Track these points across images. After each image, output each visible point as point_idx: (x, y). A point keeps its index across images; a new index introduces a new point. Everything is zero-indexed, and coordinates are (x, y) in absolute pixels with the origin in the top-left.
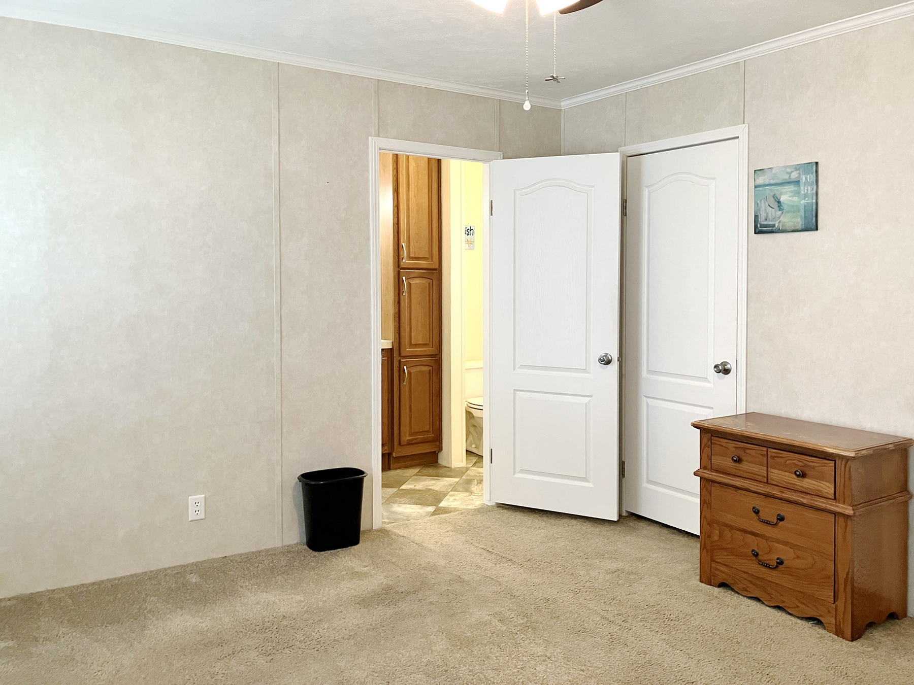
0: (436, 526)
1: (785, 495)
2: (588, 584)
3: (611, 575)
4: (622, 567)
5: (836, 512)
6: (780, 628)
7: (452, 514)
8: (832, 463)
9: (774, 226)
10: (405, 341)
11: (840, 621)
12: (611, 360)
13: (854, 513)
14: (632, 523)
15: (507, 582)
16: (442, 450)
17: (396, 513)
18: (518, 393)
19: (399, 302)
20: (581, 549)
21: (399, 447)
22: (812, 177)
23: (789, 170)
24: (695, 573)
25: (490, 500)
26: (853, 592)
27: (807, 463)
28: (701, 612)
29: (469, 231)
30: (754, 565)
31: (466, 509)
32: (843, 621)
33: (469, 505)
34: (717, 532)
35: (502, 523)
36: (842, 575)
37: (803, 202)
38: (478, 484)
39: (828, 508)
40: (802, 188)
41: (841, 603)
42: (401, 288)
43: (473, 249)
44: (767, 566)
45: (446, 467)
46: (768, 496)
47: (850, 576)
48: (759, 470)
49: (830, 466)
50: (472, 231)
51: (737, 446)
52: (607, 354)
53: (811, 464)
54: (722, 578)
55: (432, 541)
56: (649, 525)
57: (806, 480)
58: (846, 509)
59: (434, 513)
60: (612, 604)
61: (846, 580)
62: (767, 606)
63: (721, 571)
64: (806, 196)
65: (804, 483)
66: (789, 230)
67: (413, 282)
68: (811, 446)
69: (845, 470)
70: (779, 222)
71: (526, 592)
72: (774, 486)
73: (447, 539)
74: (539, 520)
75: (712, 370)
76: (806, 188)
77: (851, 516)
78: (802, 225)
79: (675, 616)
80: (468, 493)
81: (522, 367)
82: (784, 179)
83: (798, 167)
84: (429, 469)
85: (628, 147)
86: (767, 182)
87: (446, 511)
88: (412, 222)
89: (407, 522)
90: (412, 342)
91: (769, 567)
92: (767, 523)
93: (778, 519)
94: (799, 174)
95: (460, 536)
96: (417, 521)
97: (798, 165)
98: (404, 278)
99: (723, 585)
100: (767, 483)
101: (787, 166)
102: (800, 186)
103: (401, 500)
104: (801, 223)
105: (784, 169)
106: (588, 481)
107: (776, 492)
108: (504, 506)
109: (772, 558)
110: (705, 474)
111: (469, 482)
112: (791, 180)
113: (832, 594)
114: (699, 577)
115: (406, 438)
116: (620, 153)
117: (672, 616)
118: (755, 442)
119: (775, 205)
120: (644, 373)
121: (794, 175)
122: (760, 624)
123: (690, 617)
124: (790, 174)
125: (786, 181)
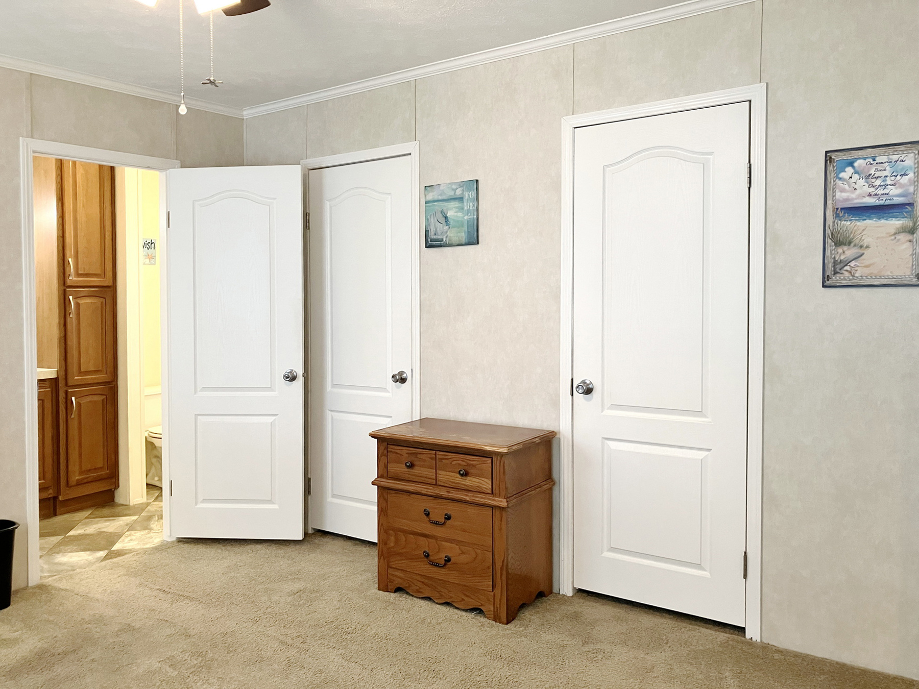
0: (107, 572)
1: (451, 495)
2: (269, 610)
3: (293, 596)
4: (304, 587)
5: (494, 506)
6: (447, 623)
7: (126, 556)
8: (489, 461)
9: (442, 240)
10: (73, 368)
11: (497, 607)
12: (296, 376)
13: (508, 505)
14: (318, 540)
15: (183, 621)
16: (119, 486)
17: (60, 564)
18: (199, 417)
19: (65, 325)
20: (264, 574)
21: (67, 488)
22: (473, 194)
23: (454, 187)
24: (374, 582)
25: (171, 536)
26: (507, 579)
27: (469, 462)
28: (377, 620)
29: (150, 244)
30: (426, 566)
31: (143, 548)
32: (500, 606)
33: (147, 544)
34: (392, 538)
35: (182, 559)
36: (499, 564)
37: (466, 218)
38: (158, 519)
39: (487, 503)
40: (465, 204)
41: (498, 591)
42: (67, 309)
43: (155, 264)
44: (436, 565)
45: (123, 505)
46: (437, 497)
47: (505, 564)
48: (430, 473)
49: (487, 463)
50: (153, 245)
51: (409, 452)
52: (292, 370)
53: (472, 462)
54: (398, 583)
55: (100, 590)
56: (333, 539)
57: (469, 478)
58: (501, 501)
59: (106, 558)
60: (291, 627)
61: (502, 569)
62: (437, 603)
63: (396, 576)
64: (468, 211)
65: (467, 481)
66: (454, 244)
67: (82, 301)
68: (472, 446)
69: (500, 465)
70: (446, 237)
71: (202, 630)
72: (441, 487)
73: (118, 585)
74: (222, 550)
75: (390, 380)
76: (468, 205)
77: (506, 508)
78: (465, 239)
79: (352, 629)
80: (147, 531)
81: (204, 389)
82: (450, 196)
83: (462, 184)
84: (104, 509)
85: (311, 159)
86: (436, 198)
87: (119, 553)
88: (81, 234)
89: (71, 573)
90: (82, 369)
91: (438, 566)
92: (436, 524)
93: (445, 518)
94: (463, 190)
95: (133, 579)
96: (84, 570)
97: (462, 182)
98: (71, 298)
99: (398, 590)
100: (436, 485)
101: (453, 183)
102: (463, 202)
103: (66, 548)
104: (464, 238)
105: (450, 186)
106: (274, 503)
107: (443, 493)
108: (185, 540)
109: (440, 557)
110: (382, 483)
111: (149, 518)
112: (455, 197)
113: (491, 583)
114: (377, 585)
115: (75, 477)
116: (302, 166)
117: (350, 629)
118: (425, 446)
119: (443, 220)
120: (329, 388)
121: (459, 192)
122: (430, 623)
123: (366, 627)
124: (455, 190)
125: (452, 197)
